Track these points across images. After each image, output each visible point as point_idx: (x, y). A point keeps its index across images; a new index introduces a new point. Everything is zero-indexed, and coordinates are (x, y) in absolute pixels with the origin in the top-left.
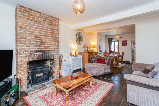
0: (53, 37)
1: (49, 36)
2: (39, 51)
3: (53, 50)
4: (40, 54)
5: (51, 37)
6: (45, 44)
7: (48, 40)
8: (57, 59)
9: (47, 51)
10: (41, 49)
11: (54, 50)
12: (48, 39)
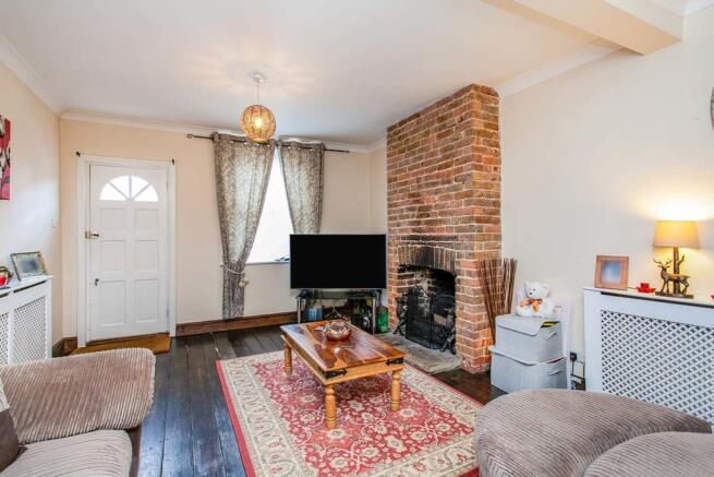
0: (449, 182)
1: (437, 183)
2: (416, 238)
3: (450, 234)
4: (419, 246)
5: (443, 183)
6: (429, 216)
7: (436, 197)
8: (466, 277)
9: (434, 238)
10: (420, 231)
11: (454, 234)
12: (436, 193)
